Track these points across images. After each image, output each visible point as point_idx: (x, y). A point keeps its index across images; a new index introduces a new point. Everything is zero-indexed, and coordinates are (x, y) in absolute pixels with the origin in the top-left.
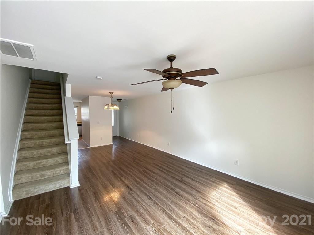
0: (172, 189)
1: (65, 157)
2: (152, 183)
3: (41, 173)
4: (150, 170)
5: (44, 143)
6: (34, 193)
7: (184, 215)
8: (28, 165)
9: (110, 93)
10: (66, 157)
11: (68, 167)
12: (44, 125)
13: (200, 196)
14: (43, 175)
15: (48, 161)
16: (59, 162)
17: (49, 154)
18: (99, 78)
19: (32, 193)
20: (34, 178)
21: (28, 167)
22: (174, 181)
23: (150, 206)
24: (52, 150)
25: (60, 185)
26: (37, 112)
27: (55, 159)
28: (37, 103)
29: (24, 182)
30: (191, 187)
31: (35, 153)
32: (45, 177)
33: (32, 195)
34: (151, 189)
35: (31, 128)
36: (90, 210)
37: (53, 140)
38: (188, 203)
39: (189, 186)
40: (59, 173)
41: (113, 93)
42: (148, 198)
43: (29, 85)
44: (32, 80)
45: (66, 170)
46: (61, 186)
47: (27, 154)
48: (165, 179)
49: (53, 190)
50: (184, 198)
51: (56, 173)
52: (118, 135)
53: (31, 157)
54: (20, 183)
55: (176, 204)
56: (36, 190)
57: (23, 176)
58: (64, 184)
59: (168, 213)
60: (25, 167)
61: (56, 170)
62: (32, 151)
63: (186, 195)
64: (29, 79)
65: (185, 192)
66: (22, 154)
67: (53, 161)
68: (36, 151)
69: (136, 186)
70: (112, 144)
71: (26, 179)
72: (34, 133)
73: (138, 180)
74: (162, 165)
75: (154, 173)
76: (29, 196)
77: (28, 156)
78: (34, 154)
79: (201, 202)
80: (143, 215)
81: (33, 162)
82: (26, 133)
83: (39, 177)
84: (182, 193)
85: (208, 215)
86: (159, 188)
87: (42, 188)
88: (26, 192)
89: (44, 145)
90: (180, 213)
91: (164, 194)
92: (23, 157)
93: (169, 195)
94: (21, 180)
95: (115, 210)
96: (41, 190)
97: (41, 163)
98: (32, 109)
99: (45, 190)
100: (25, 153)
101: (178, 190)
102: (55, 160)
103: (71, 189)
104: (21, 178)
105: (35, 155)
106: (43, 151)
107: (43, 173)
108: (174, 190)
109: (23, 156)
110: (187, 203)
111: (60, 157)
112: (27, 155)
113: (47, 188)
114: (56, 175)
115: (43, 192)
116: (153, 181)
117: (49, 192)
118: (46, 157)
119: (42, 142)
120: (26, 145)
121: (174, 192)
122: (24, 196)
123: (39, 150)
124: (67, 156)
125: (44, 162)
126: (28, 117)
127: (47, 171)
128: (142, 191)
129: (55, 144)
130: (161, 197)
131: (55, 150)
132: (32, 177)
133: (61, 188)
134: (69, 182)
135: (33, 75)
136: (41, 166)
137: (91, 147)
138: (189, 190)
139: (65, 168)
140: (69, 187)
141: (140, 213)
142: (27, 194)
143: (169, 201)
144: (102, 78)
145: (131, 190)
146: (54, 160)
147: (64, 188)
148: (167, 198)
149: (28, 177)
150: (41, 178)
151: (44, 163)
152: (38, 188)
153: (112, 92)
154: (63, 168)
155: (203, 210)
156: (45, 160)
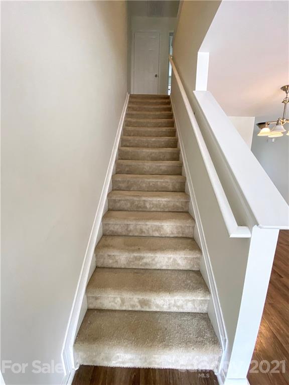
1: (195, 257)
3: (142, 298)
5: (148, 206)
6: (124, 362)
8: (117, 258)
14: (145, 301)
16: (178, 264)
17: (157, 234)
19: (120, 360)
20: (126, 304)
27: (172, 256)
31: (131, 227)
37: (163, 200)
45: (201, 304)
47: (118, 226)
51: (175, 305)
53: (124, 234)
61: (176, 298)
62: (127, 221)
66: (110, 225)
67: (166, 260)
68: (134, 222)
71: (110, 302)
77: (120, 230)
78: (129, 229)
83: (138, 304)
89: (146, 208)
92: (110, 231)
99: (150, 363)
102: (171, 258)
105: (130, 231)
106: (146, 225)
107: (147, 297)
109: (112, 228)
112: (117, 229)
113: (156, 360)
119: (144, 201)
120: (118, 205)
123: (139, 222)
124: (198, 255)
129: (167, 210)
132: (123, 301)
136: (141, 265)
139: (199, 298)
149: (115, 298)
150: (142, 307)
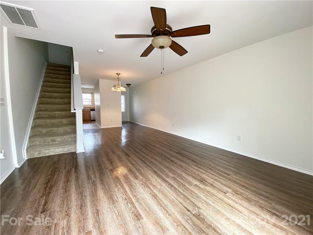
0: (167, 158)
2: (150, 153)
4: (151, 145)
5: (56, 115)
6: (45, 154)
7: (173, 176)
8: (42, 131)
9: (117, 74)
10: (74, 128)
11: (75, 136)
12: (57, 100)
13: (194, 164)
14: (53, 140)
15: (59, 129)
16: (68, 131)
17: (60, 124)
18: (100, 51)
19: (44, 153)
20: (46, 142)
21: (41, 133)
22: (172, 153)
23: (143, 168)
24: (63, 121)
25: (67, 150)
26: (51, 89)
28: (51, 82)
29: (37, 144)
30: (187, 158)
31: (48, 122)
32: (55, 142)
33: (43, 156)
34: (148, 157)
35: (46, 102)
36: (88, 167)
38: (180, 168)
39: (185, 157)
40: (67, 140)
41: (120, 74)
42: (143, 163)
43: (45, 67)
44: (48, 62)
45: (73, 138)
46: (69, 150)
47: (41, 123)
48: (164, 151)
49: (62, 153)
50: (178, 165)
51: (65, 140)
52: (129, 120)
53: (44, 125)
54: (34, 145)
55: (167, 168)
56: (47, 151)
57: (36, 139)
58: (71, 149)
59: (158, 173)
60: (39, 133)
61: (65, 137)
62: (45, 120)
63: (180, 163)
64: (46, 62)
65: (180, 161)
66: (37, 122)
68: (49, 120)
69: (134, 154)
70: (122, 126)
71: (39, 142)
72: (48, 106)
73: (138, 150)
74: (163, 141)
75: (154, 147)
76: (41, 156)
77: (42, 124)
79: (193, 168)
80: (135, 173)
81: (46, 129)
82: (41, 106)
83: (51, 142)
84: (176, 160)
85: (197, 177)
86: (155, 157)
87: (52, 150)
88: (38, 153)
90: (170, 174)
91: (158, 161)
93: (163, 162)
94: (34, 143)
95: (110, 168)
96: (51, 152)
97: (52, 130)
98: (47, 87)
99: (55, 153)
100: (40, 122)
101: (173, 159)
103: (77, 153)
104: (35, 140)
105: (48, 124)
106: (55, 121)
107: (54, 138)
108: (169, 159)
109: (38, 124)
110: (178, 168)
111: (68, 127)
113: (57, 151)
114: (65, 141)
115: (53, 154)
116: (151, 151)
117: (58, 154)
118: (57, 126)
121: (169, 160)
122: (36, 155)
123: (52, 120)
125: (55, 129)
126: (43, 93)
127: (57, 137)
128: (139, 158)
130: (155, 162)
131: (65, 121)
132: (44, 141)
133: (69, 152)
134: (75, 148)
135: (50, 59)
136: (52, 133)
137: (102, 127)
138: (185, 159)
139: (72, 136)
140: (76, 152)
141: (132, 171)
142: (39, 154)
143: (162, 165)
144: (104, 51)
145: (129, 156)
146: (64, 129)
147: (71, 152)
148: (160, 163)
149: (41, 140)
150: (52, 142)
151: (55, 131)
152: (48, 150)
153: (118, 72)
154: (70, 136)
155: (194, 174)
156: (56, 128)
